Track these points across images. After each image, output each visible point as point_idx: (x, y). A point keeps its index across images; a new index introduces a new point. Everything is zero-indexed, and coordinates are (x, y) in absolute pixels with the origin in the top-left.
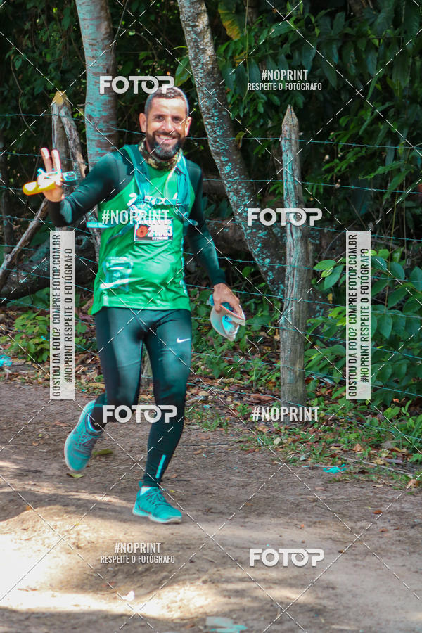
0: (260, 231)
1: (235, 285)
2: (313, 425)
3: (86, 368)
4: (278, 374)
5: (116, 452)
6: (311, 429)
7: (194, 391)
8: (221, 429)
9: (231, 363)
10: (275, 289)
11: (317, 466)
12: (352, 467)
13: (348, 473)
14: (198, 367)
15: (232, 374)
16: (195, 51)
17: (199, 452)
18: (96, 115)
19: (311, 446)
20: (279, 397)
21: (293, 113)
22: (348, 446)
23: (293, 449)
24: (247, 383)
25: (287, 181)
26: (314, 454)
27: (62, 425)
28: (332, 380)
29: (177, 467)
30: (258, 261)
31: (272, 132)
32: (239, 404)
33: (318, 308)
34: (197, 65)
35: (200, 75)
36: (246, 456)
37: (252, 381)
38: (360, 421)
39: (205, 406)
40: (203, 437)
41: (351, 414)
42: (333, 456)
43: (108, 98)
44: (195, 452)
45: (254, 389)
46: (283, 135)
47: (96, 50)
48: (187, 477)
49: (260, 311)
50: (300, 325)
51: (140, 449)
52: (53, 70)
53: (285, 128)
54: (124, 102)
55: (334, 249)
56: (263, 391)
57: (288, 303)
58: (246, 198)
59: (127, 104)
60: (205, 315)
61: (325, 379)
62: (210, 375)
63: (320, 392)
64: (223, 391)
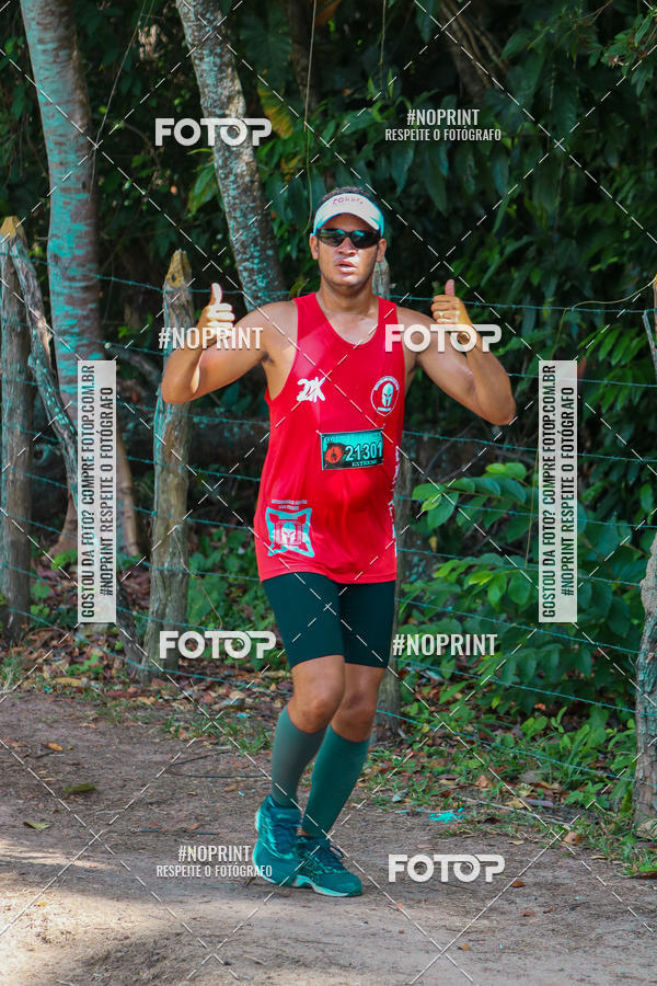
2: (411, 746)
3: (51, 655)
5: (100, 788)
6: (408, 751)
7: (222, 691)
8: (268, 752)
11: (419, 810)
12: (474, 813)
13: (469, 822)
15: (282, 664)
16: (223, 155)
17: (233, 787)
18: (65, 255)
19: (410, 778)
22: (467, 779)
23: (380, 784)
26: (415, 791)
27: (14, 745)
28: (439, 673)
29: (198, 811)
33: (416, 559)
34: (226, 177)
35: (232, 193)
38: (486, 739)
39: (240, 715)
40: (239, 764)
41: (470, 728)
42: (445, 795)
43: (85, 228)
44: (227, 789)
47: (66, 152)
48: (215, 828)
51: (139, 782)
54: (109, 234)
55: (439, 466)
59: (113, 237)
60: (235, 569)
61: (428, 672)
62: (248, 665)
63: (420, 692)
64: (269, 691)
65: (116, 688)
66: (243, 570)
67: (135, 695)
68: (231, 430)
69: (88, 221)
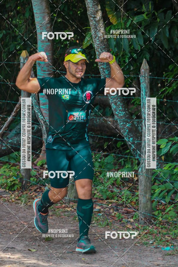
0: (128, 124)
1: (113, 151)
2: (156, 225)
3: (37, 194)
4: (137, 198)
6: (155, 227)
8: (108, 226)
9: (112, 192)
10: (135, 154)
11: (158, 246)
12: (177, 248)
13: (175, 251)
14: (95, 194)
15: (113, 198)
16: (95, 30)
17: (97, 238)
18: (42, 63)
19: (155, 236)
20: (138, 210)
21: (146, 63)
22: (174, 236)
23: (146, 238)
24: (121, 202)
25: (143, 98)
26: (157, 240)
27: (25, 223)
28: (165, 201)
30: (126, 139)
31: (133, 73)
32: (117, 213)
33: (157, 163)
34: (95, 38)
35: (97, 43)
36: (121, 241)
37: (123, 202)
39: (99, 214)
40: (98, 230)
41: (175, 219)
42: (167, 241)
44: (95, 239)
45: (124, 205)
46: (141, 74)
47: (42, 29)
49: (127, 165)
50: (149, 172)
52: (19, 39)
53: (142, 70)
55: (165, 133)
56: (129, 207)
57: (143, 161)
58: (120, 106)
59: (58, 57)
60: (98, 166)
61: (161, 201)
62: (102, 198)
63: (159, 207)
64: (108, 207)
65: (58, 205)
66: (100, 167)
67: (65, 207)
68: (96, 121)
69: (50, 52)
